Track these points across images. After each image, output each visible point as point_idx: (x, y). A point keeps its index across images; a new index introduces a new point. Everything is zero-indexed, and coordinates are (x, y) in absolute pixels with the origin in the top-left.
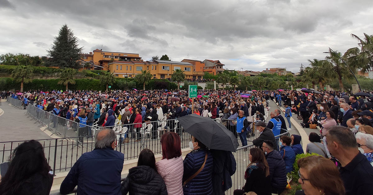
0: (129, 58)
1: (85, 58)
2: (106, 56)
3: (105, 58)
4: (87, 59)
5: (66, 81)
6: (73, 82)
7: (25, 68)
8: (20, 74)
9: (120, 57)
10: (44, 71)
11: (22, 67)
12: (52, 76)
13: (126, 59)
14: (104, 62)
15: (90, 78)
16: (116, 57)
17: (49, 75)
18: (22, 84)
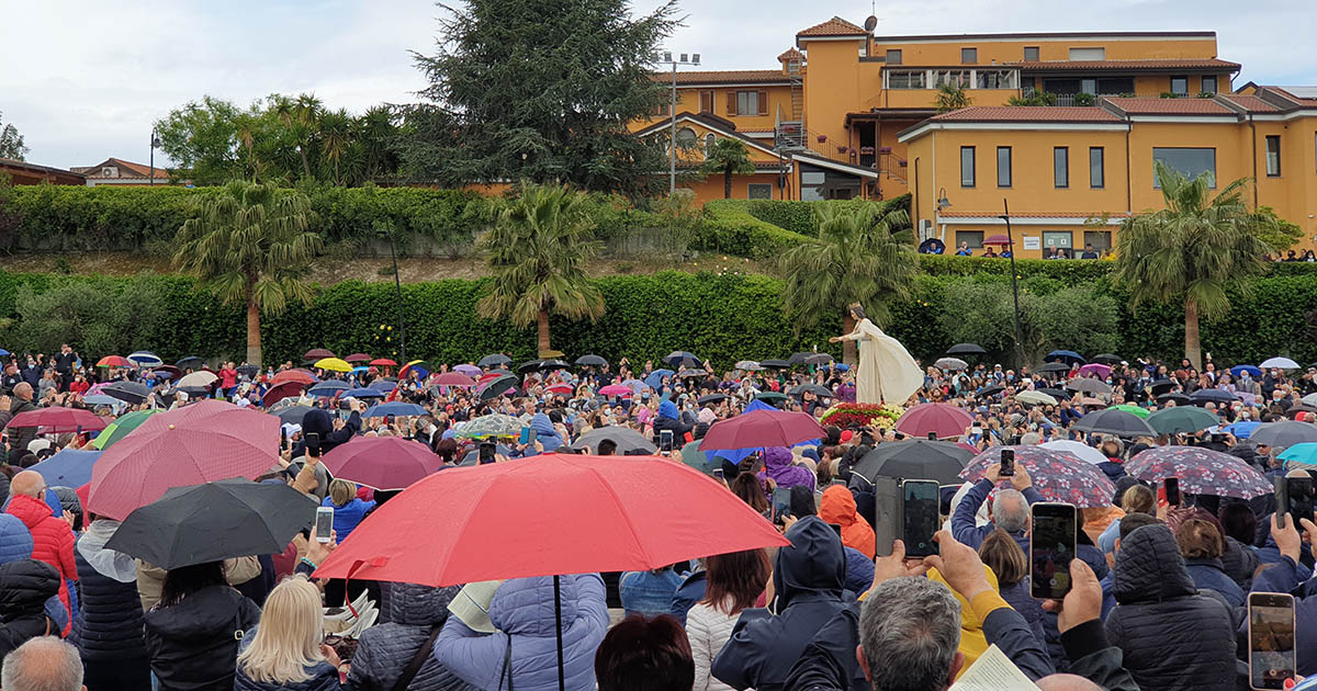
0: (1118, 80)
1: (749, 103)
2: (903, 75)
3: (892, 93)
4: (763, 109)
5: (530, 294)
6: (576, 300)
7: (256, 198)
8: (224, 242)
9: (1028, 77)
10: (404, 222)
11: (237, 193)
12: (455, 257)
13: (1088, 87)
14: (883, 125)
15: (723, 266)
16: (991, 76)
17: (438, 251)
18: (252, 320)
